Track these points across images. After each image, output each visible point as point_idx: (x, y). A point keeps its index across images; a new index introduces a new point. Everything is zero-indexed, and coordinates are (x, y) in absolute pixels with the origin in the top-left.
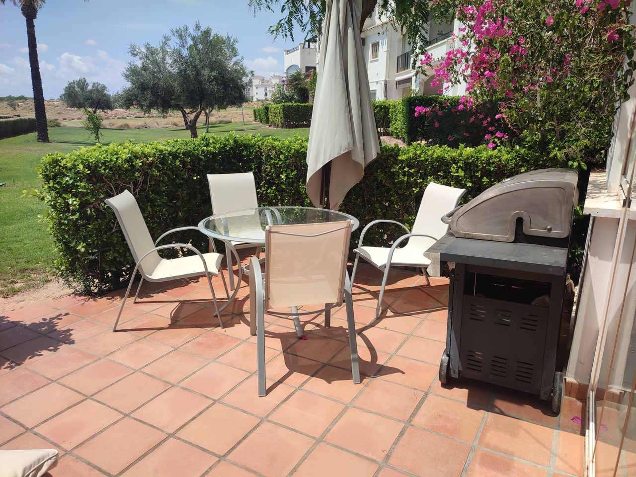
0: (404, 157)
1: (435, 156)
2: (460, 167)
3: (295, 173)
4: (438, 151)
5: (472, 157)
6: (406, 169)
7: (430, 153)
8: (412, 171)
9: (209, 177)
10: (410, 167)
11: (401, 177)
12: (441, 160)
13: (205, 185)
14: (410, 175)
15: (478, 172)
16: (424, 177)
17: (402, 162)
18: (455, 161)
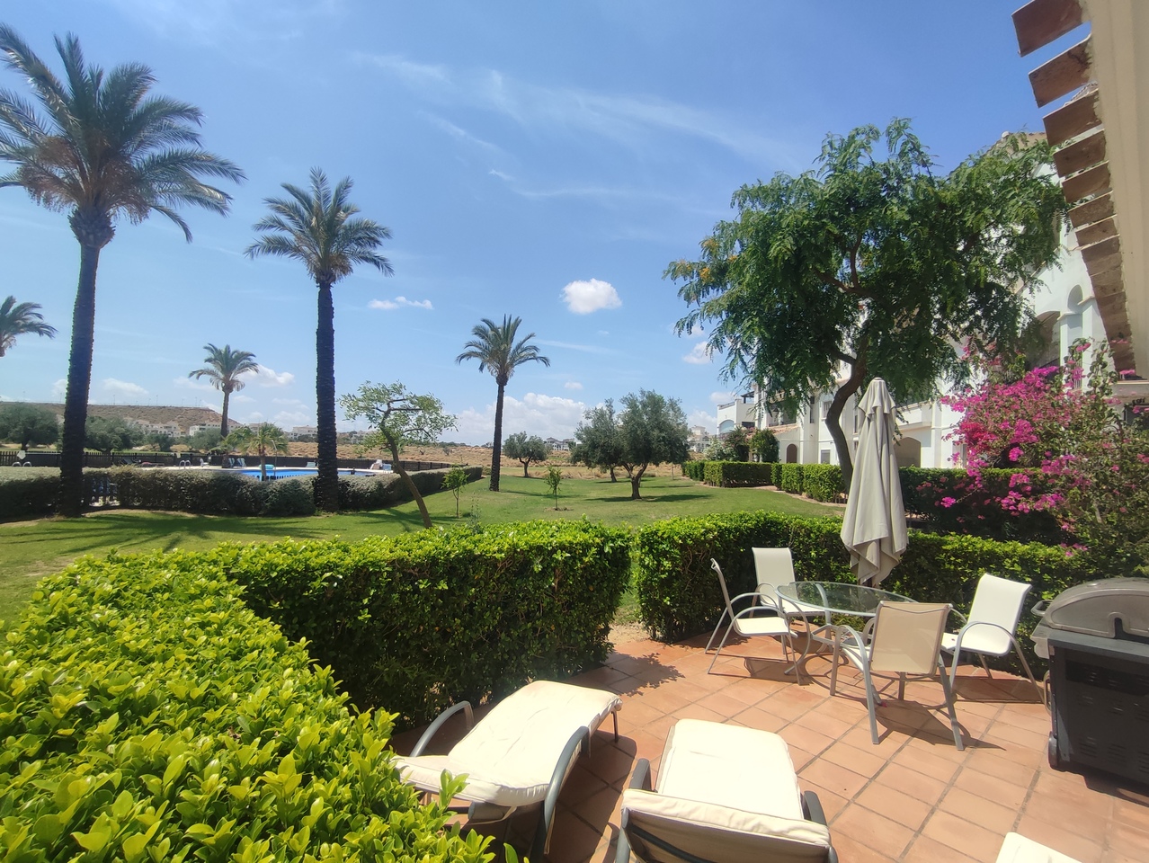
0: (949, 547)
1: (985, 549)
2: (1015, 562)
3: (825, 551)
4: (989, 545)
5: (1029, 554)
6: (952, 559)
7: (979, 546)
8: (959, 560)
9: (755, 550)
10: (957, 557)
11: (947, 566)
12: (992, 553)
13: (751, 556)
14: (956, 564)
15: (1036, 568)
16: (975, 567)
17: (946, 551)
18: (1007, 555)
